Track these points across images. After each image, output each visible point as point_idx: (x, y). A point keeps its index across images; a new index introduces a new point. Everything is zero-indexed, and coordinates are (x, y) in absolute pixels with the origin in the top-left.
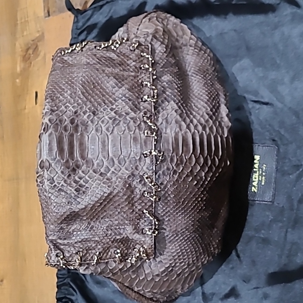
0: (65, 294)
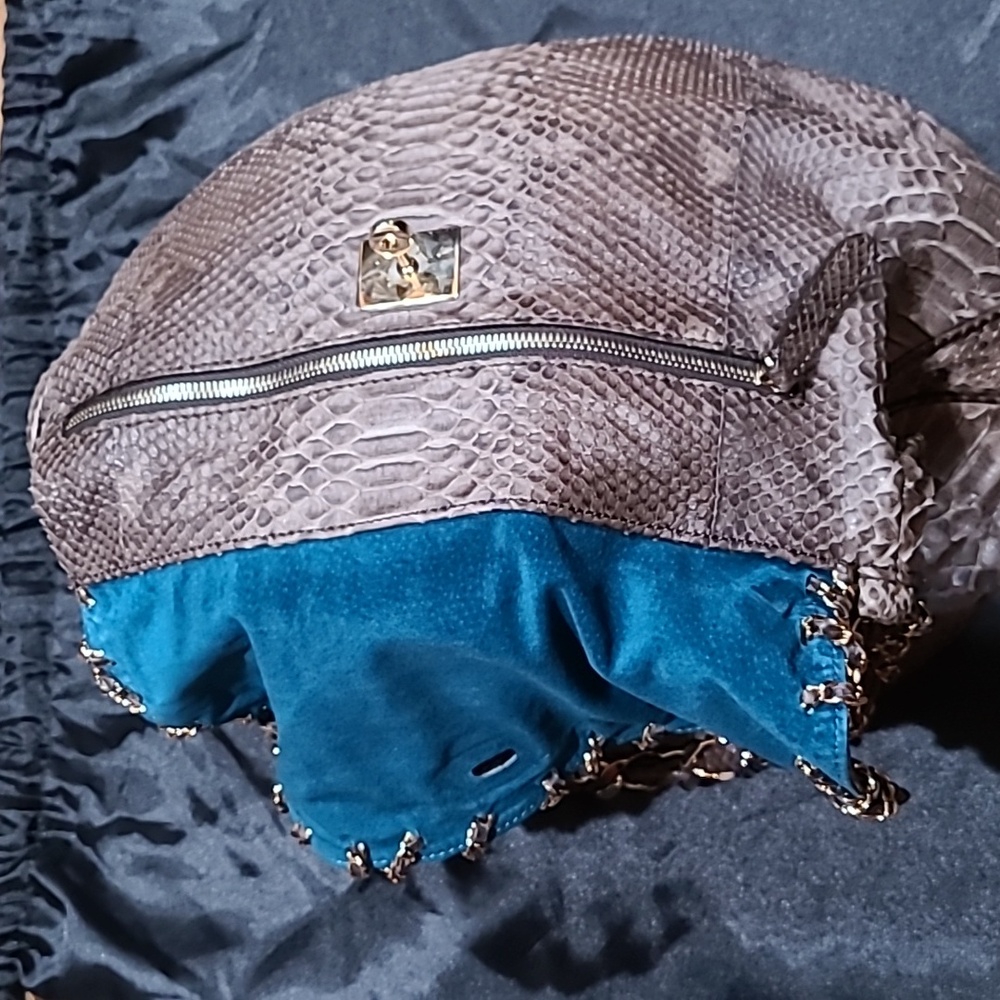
0: (17, 922)
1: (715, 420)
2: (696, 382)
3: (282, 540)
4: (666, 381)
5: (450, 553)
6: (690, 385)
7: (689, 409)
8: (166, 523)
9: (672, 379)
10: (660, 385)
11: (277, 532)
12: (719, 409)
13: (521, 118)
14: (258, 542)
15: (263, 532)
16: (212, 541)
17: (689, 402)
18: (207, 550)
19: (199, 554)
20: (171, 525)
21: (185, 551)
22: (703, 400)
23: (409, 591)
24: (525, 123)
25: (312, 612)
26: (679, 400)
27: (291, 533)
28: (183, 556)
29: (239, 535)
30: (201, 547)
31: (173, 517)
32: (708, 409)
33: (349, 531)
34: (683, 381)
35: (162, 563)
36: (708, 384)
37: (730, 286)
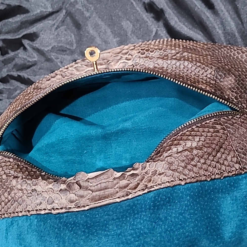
1: (223, 129)
2: (208, 122)
3: (57, 211)
4: (197, 127)
5: (128, 210)
6: (206, 123)
7: (211, 130)
8: (7, 200)
9: (199, 125)
10: (196, 129)
11: (55, 208)
12: (222, 125)
13: (136, 50)
14: (47, 211)
15: (49, 207)
16: (27, 209)
17: (210, 128)
18: (23, 213)
19: (20, 214)
20: (9, 201)
21: (14, 213)
22: (214, 125)
23: (111, 227)
24: (138, 51)
25: (68, 239)
26: (206, 130)
27: (62, 208)
28: (12, 215)
29: (38, 208)
30: (21, 212)
31: (10, 198)
32: (219, 127)
33: (87, 208)
34: (203, 123)
35: (3, 217)
36: (213, 120)
37: (215, 78)
